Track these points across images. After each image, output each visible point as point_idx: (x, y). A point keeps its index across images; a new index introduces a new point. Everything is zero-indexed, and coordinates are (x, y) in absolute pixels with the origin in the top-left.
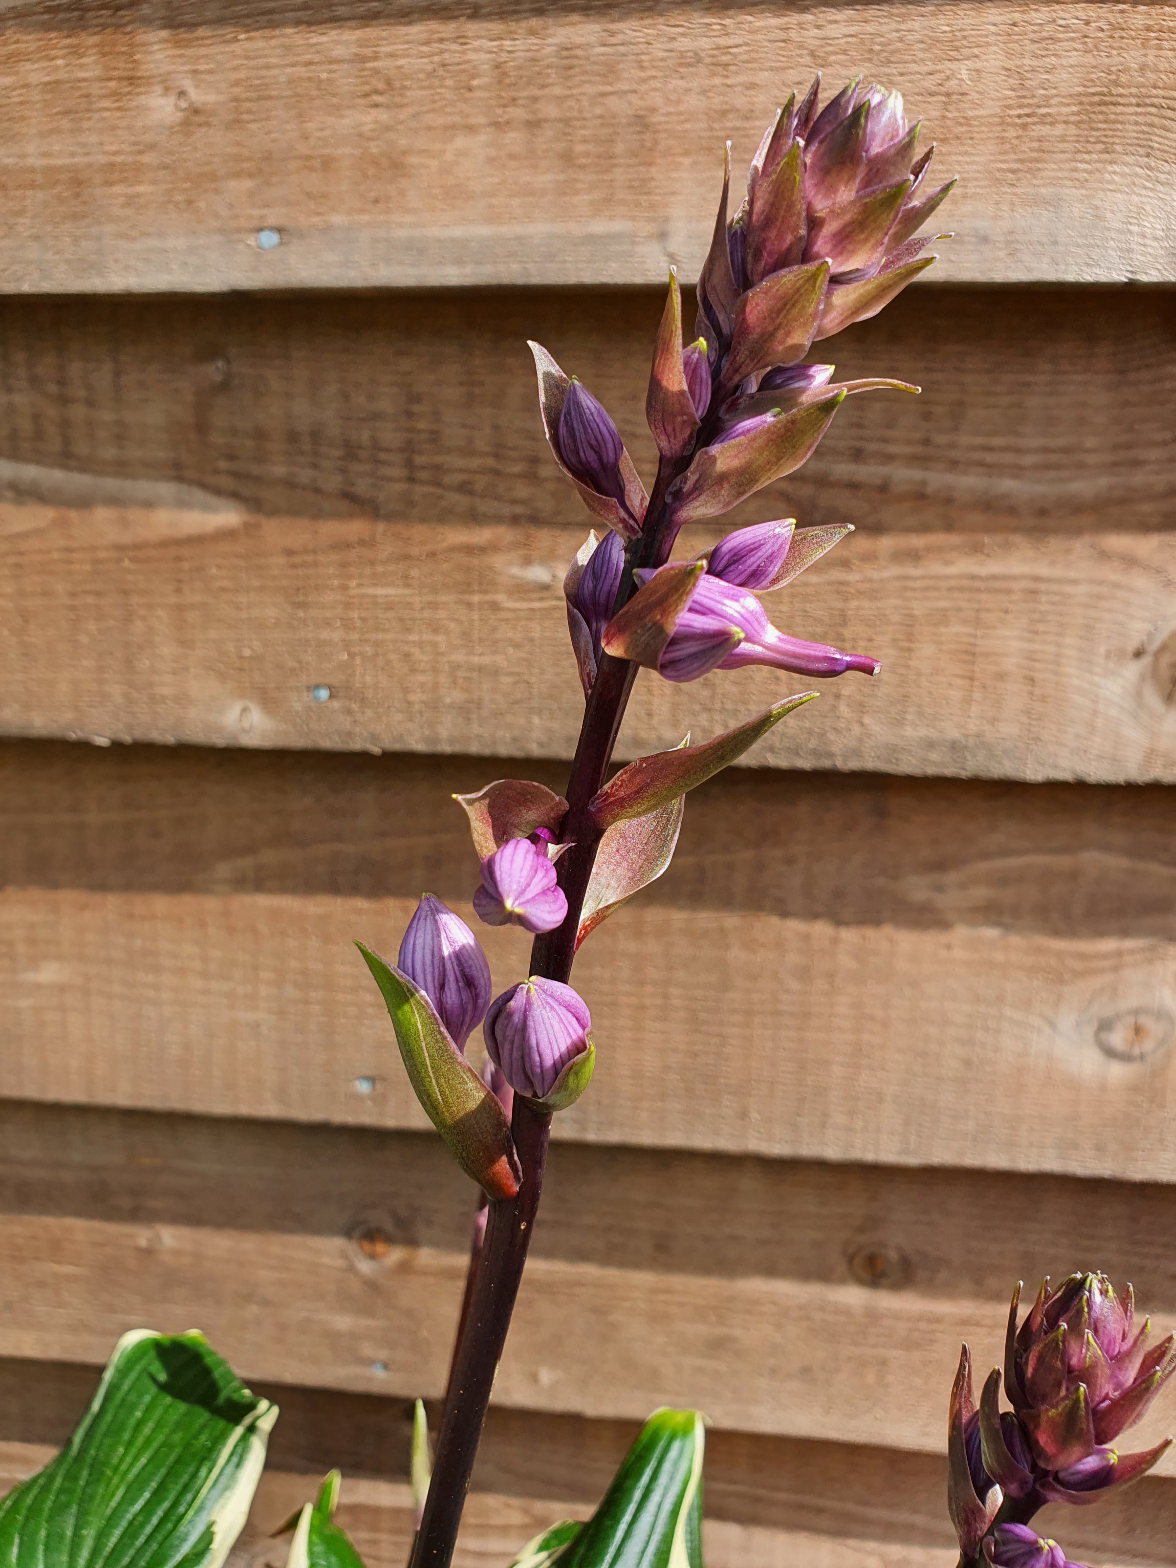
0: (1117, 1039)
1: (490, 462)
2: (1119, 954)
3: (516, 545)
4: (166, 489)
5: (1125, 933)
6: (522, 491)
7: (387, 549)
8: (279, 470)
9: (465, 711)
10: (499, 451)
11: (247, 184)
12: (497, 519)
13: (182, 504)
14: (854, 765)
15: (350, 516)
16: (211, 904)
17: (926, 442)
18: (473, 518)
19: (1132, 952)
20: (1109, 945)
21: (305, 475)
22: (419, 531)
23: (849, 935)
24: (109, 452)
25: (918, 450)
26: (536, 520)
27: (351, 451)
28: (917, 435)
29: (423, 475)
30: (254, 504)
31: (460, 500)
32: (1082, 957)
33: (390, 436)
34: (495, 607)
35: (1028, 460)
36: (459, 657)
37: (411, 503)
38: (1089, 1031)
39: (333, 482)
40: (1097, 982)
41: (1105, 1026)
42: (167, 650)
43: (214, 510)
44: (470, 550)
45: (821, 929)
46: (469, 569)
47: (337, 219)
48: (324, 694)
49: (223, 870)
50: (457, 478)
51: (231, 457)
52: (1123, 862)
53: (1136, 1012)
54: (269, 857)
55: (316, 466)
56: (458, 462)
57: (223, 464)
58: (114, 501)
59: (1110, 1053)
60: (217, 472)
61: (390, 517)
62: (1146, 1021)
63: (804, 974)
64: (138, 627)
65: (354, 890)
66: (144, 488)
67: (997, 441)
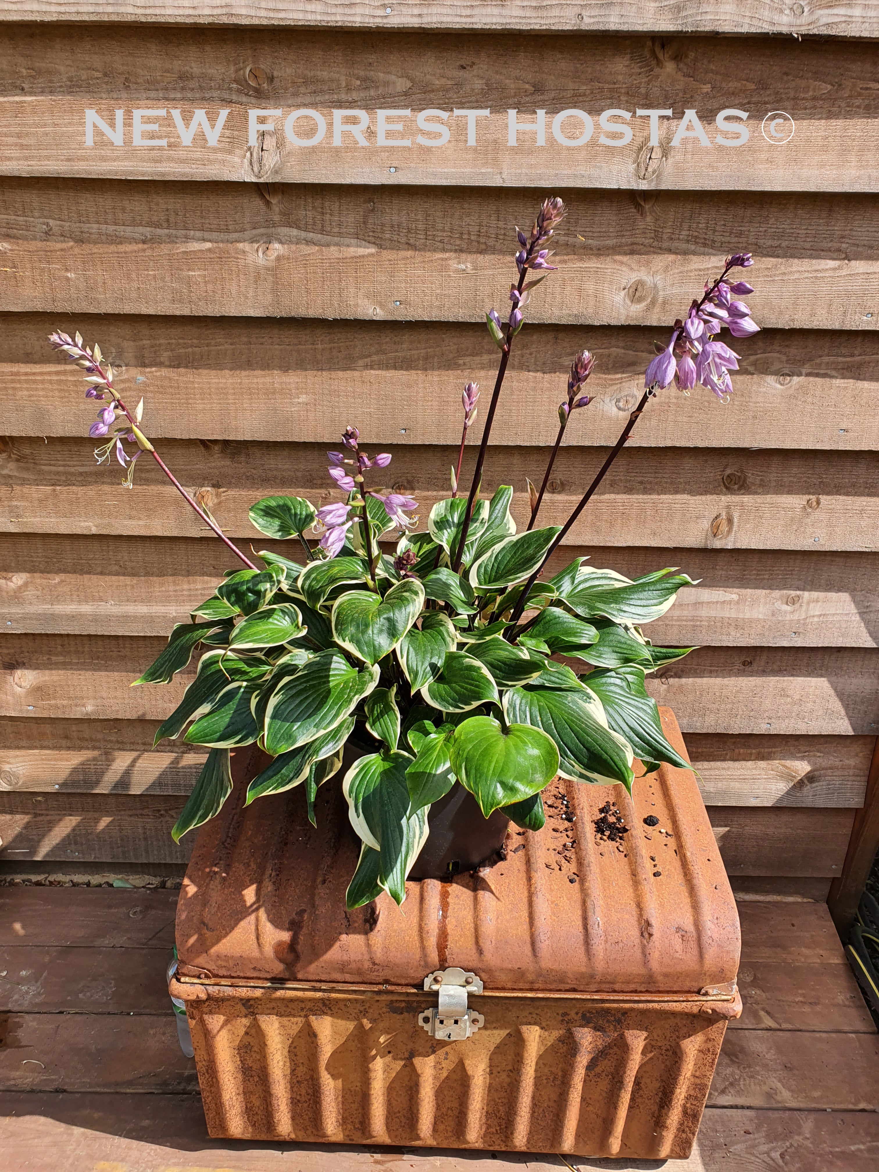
0: (621, 404)
1: (449, 234)
2: (622, 378)
3: (456, 258)
4: (354, 241)
5: (623, 373)
6: (458, 242)
7: (419, 259)
8: (388, 236)
9: (440, 308)
10: (452, 231)
11: (387, 154)
12: (451, 251)
13: (358, 246)
14: (549, 322)
15: (408, 250)
16: (357, 374)
17: (568, 230)
18: (444, 250)
19: (625, 378)
20: (619, 376)
21: (395, 238)
22: (428, 254)
23: (547, 376)
24: (336, 230)
25: (567, 232)
26: (461, 251)
27: (409, 231)
28: (566, 228)
29: (430, 237)
30: (380, 247)
31: (440, 245)
32: (611, 380)
33: (421, 226)
34: (449, 276)
35: (596, 235)
36: (438, 291)
37: (426, 246)
38: (614, 402)
39: (403, 240)
40: (615, 387)
41: (618, 401)
42: (352, 290)
43: (368, 248)
44: (442, 259)
45: (539, 375)
46: (442, 265)
47: (412, 165)
48: (398, 303)
49: (361, 363)
50: (440, 238)
51: (374, 232)
52: (623, 351)
53: (626, 396)
54: (375, 358)
55: (399, 235)
56: (440, 234)
57: (371, 234)
58: (337, 244)
59: (619, 409)
60: (369, 236)
61: (419, 250)
62: (629, 398)
63: (534, 389)
64: (344, 283)
65: (402, 368)
66: (347, 241)
67: (587, 229)
